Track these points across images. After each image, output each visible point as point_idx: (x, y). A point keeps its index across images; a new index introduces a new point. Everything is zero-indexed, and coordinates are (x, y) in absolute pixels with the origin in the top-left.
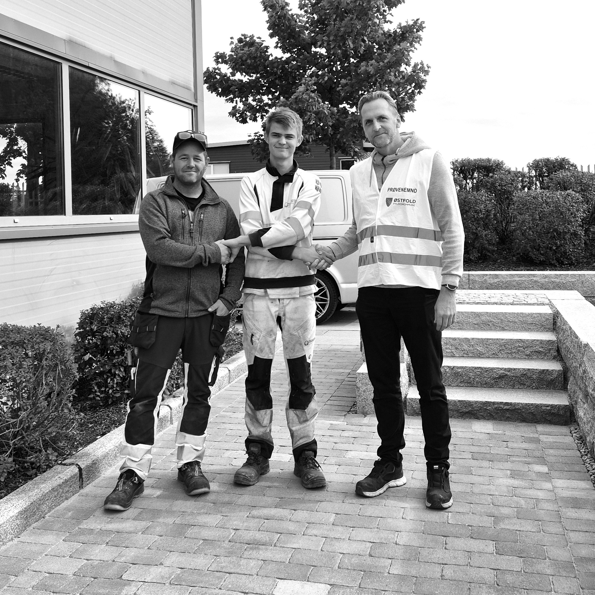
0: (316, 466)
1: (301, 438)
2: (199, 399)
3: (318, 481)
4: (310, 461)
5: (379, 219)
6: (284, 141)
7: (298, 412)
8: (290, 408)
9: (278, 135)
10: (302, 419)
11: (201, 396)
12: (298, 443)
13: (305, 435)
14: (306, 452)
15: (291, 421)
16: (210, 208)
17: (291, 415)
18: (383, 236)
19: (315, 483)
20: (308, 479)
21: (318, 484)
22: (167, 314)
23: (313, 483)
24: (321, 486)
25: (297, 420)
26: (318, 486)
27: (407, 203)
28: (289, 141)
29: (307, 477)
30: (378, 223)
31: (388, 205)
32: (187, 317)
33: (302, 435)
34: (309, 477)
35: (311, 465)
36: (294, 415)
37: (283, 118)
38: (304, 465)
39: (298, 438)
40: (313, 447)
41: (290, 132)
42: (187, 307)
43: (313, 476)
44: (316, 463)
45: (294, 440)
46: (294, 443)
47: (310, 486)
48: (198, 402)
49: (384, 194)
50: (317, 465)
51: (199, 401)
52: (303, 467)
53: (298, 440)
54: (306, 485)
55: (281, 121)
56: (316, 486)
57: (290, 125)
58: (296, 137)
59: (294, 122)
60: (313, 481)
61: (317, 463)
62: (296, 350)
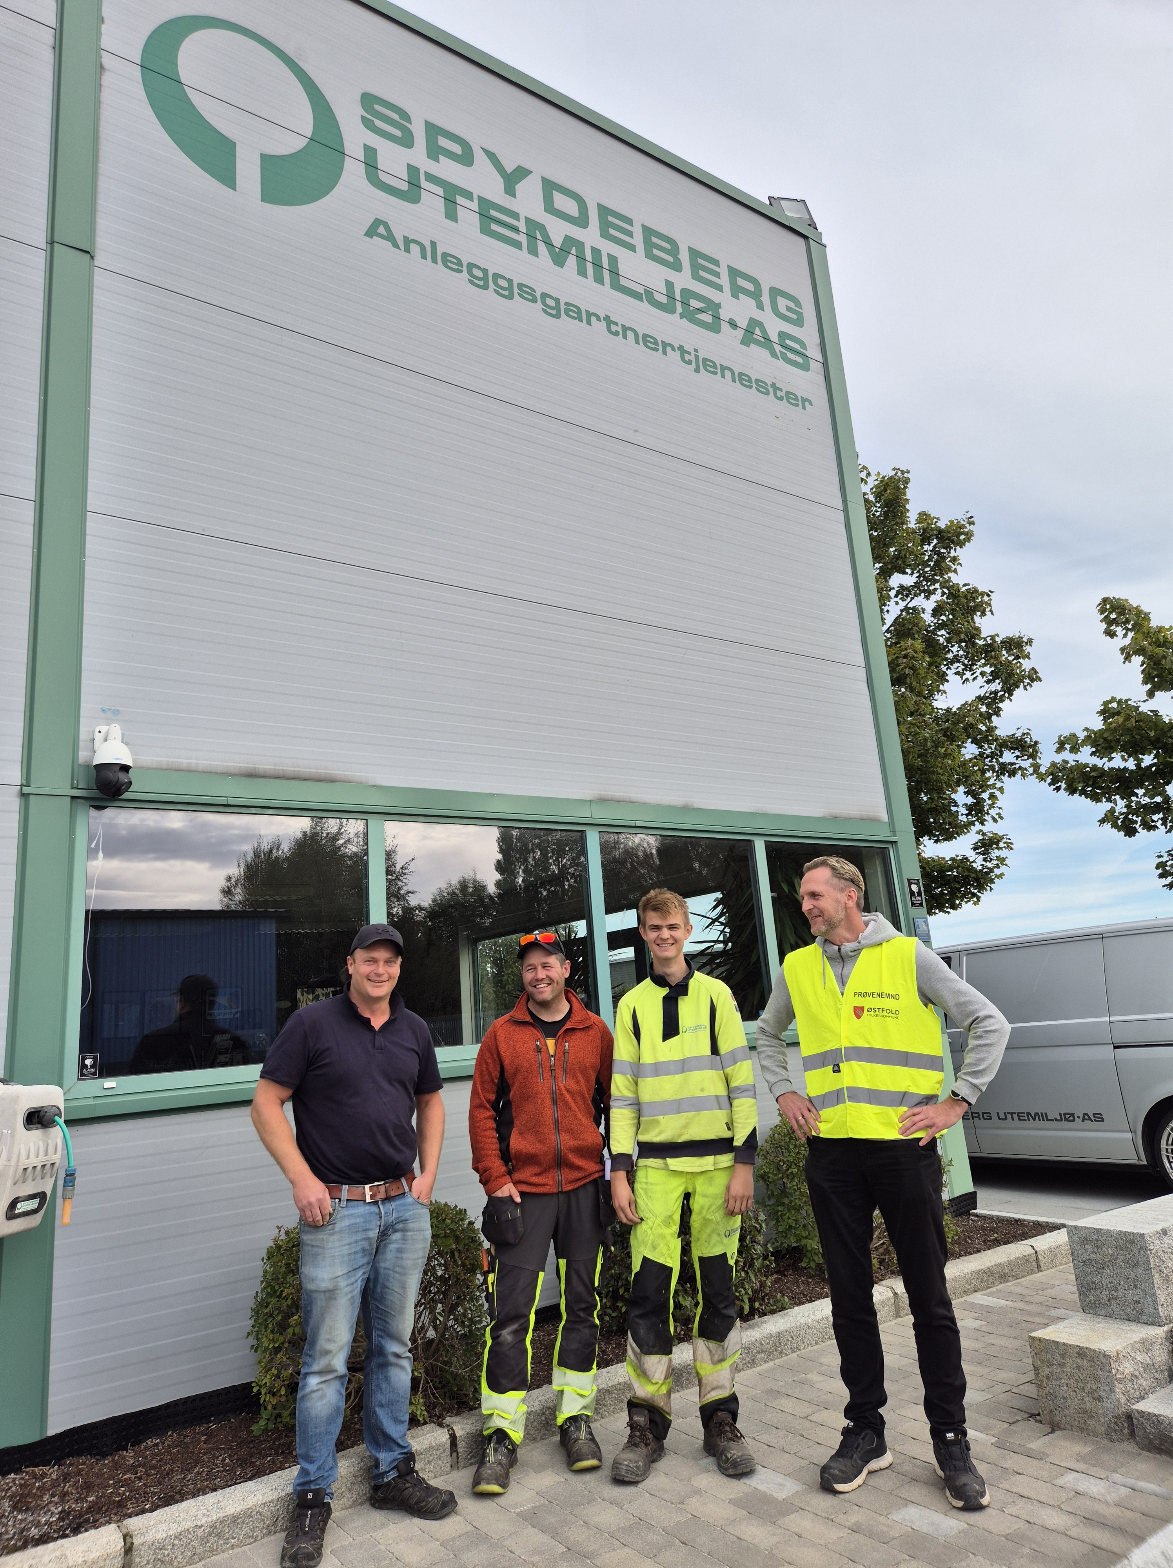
0: (737, 1436)
1: (713, 1389)
2: (582, 1314)
3: (743, 1462)
4: (728, 1428)
5: (847, 1037)
6: (666, 933)
7: (712, 1344)
8: (699, 1336)
9: (657, 928)
10: (716, 1358)
11: (584, 1310)
12: (709, 1396)
13: (719, 1384)
14: (720, 1414)
15: (699, 1358)
16: (579, 1034)
17: (700, 1349)
18: (853, 1063)
19: (740, 1465)
20: (728, 1459)
21: (743, 1468)
22: (533, 1190)
23: (735, 1467)
24: (748, 1470)
25: (709, 1358)
26: (744, 1471)
27: (888, 1015)
28: (674, 933)
29: (726, 1456)
30: (845, 1044)
31: (858, 1016)
32: (562, 1192)
33: (715, 1384)
34: (729, 1456)
35: (730, 1435)
36: (705, 1348)
37: (660, 904)
38: (718, 1436)
39: (709, 1389)
40: (732, 1406)
41: (672, 921)
42: (560, 1178)
43: (734, 1454)
44: (736, 1432)
45: (702, 1390)
46: (702, 1395)
47: (731, 1472)
48: (580, 1320)
49: (849, 1002)
50: (739, 1435)
51: (580, 1317)
52: (718, 1439)
53: (709, 1392)
54: (726, 1470)
55: (658, 908)
56: (740, 1472)
57: (671, 911)
58: (683, 926)
59: (676, 907)
60: (735, 1464)
61: (738, 1431)
62: (712, 1244)
